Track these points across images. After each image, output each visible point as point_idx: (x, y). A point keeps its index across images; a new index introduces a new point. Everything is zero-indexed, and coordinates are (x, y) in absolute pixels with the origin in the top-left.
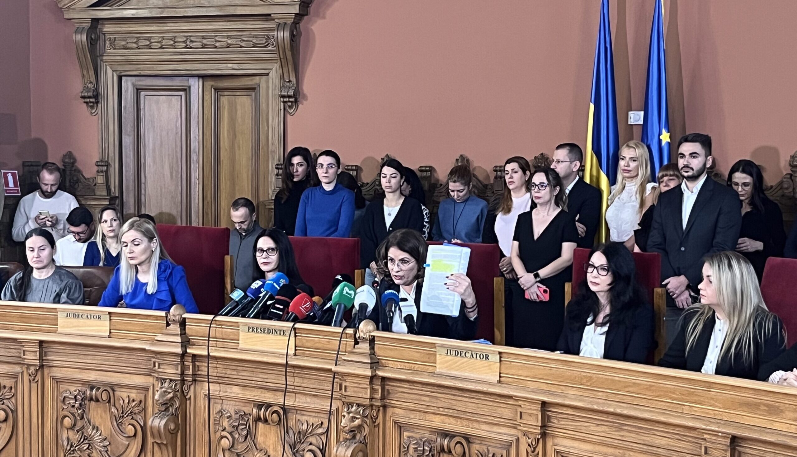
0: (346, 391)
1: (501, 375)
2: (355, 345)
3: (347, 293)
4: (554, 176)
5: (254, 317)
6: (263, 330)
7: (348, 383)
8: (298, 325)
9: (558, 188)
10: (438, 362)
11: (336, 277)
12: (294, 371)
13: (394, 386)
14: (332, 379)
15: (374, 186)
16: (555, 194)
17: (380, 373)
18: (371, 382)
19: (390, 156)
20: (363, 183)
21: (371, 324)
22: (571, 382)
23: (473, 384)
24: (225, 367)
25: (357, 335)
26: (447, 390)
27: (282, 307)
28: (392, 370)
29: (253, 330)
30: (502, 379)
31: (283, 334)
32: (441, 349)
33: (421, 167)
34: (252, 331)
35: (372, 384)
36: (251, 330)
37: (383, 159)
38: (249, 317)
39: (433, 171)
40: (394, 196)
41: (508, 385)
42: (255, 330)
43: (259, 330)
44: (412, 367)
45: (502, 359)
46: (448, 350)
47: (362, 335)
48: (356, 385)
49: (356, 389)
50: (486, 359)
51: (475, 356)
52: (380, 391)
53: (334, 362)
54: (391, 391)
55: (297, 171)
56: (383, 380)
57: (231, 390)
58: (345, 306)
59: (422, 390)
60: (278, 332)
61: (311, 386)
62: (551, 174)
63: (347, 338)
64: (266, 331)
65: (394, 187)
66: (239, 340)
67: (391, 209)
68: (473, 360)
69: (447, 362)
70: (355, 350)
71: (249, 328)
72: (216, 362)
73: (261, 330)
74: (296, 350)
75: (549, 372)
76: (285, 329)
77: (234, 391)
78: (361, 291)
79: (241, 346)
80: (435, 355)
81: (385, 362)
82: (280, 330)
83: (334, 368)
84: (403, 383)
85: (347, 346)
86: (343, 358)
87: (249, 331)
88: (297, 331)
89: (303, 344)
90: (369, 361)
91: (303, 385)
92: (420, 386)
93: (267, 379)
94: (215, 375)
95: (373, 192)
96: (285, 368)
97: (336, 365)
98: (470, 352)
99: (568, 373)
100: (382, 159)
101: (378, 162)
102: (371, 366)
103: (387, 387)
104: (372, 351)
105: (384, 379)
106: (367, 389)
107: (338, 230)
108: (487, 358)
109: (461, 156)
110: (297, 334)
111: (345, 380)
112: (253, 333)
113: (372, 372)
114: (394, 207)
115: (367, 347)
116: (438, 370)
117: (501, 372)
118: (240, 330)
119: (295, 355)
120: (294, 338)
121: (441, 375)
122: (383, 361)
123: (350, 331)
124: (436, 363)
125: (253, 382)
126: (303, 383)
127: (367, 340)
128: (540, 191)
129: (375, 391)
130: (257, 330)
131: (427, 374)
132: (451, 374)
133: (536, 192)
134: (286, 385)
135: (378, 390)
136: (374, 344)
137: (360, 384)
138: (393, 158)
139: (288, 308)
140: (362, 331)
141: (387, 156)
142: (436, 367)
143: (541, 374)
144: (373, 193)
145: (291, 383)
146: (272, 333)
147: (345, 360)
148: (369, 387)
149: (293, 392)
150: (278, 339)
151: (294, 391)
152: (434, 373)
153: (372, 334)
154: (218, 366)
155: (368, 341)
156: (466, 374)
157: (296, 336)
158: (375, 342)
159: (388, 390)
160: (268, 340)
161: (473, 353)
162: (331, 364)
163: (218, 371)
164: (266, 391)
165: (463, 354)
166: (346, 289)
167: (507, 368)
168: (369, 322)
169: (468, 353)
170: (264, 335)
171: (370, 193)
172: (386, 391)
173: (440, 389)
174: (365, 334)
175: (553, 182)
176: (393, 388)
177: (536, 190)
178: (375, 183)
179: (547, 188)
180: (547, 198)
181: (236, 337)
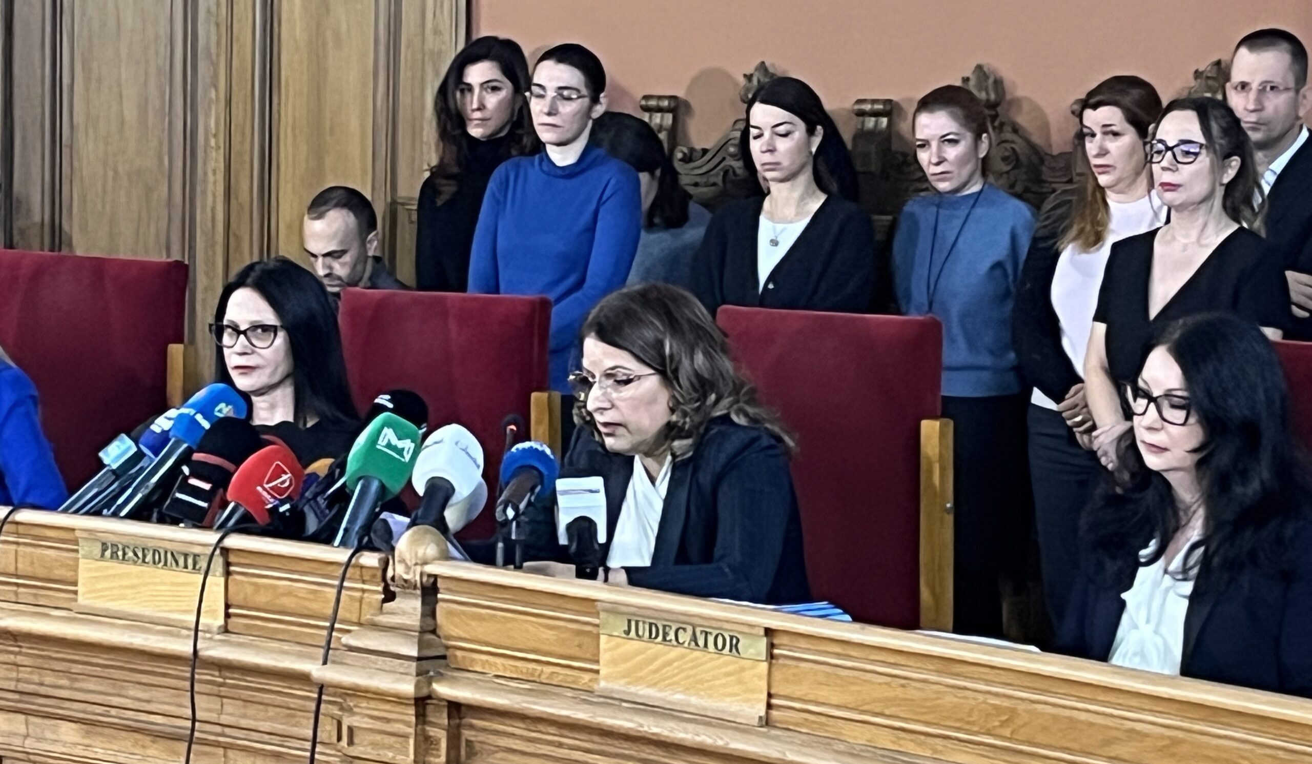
0: (351, 742)
1: (774, 701)
2: (385, 601)
3: (389, 446)
4: (1224, 125)
5: (132, 516)
6: (140, 554)
7: (357, 718)
8: (235, 541)
9: (1235, 162)
10: (604, 657)
11: (377, 401)
12: (221, 680)
13: (484, 730)
14: (313, 706)
15: (724, 159)
16: (1226, 180)
17: (443, 689)
18: (421, 716)
19: (771, 70)
20: (692, 150)
21: (428, 537)
22: (958, 725)
23: (690, 726)
24: (39, 662)
25: (390, 573)
26: (626, 745)
27: (206, 486)
28: (481, 678)
29: (114, 556)
30: (774, 713)
31: (194, 568)
32: (612, 619)
33: (859, 102)
34: (112, 557)
35: (425, 723)
36: (108, 553)
37: (749, 77)
38: (115, 515)
39: (895, 113)
40: (792, 189)
41: (789, 733)
42: (120, 553)
43: (130, 554)
44: (537, 674)
45: (776, 651)
46: (629, 621)
47: (400, 570)
48: (379, 725)
49: (379, 737)
50: (731, 650)
51: (701, 642)
52: (444, 745)
53: (322, 652)
54: (477, 747)
55: (482, 107)
56: (455, 713)
57: (54, 732)
58: (383, 488)
59: (560, 745)
60: (181, 561)
61: (266, 726)
62: (1216, 118)
63: (364, 582)
64: (149, 558)
65: (786, 163)
66: (75, 584)
67: (780, 227)
68: (697, 654)
69: (626, 658)
70: (383, 619)
71: (104, 547)
72: (17, 649)
73: (136, 554)
74: (227, 616)
75: (899, 692)
76: (197, 550)
77: (63, 738)
78: (436, 443)
79: (84, 600)
80: (598, 636)
81: (464, 657)
82: (186, 556)
83: (316, 670)
84: (508, 722)
85: (364, 606)
86: (346, 639)
87: (103, 555)
88: (232, 559)
89: (245, 599)
90: (414, 653)
91: (244, 723)
92: (552, 730)
93: (148, 701)
94: (12, 688)
95: (720, 178)
96: (189, 669)
97: (325, 663)
98: (690, 629)
99: (950, 699)
100: (745, 76)
101: (736, 84)
102: (417, 667)
103: (467, 734)
104: (429, 621)
105: (455, 708)
106: (405, 736)
107: (586, 285)
108: (735, 647)
109: (979, 68)
110: (232, 568)
111: (350, 711)
112: (113, 564)
113: (417, 686)
114: (791, 222)
115: (415, 609)
116: (603, 684)
117: (773, 691)
118: (81, 552)
119: (226, 630)
120: (222, 580)
121: (610, 700)
122: (459, 653)
123: (370, 559)
124: (597, 662)
125: (113, 712)
126: (244, 716)
127: (415, 587)
128: (1179, 166)
129: (432, 743)
130: (124, 554)
131: (570, 694)
132: (636, 695)
133: (1164, 169)
134: (194, 720)
135: (438, 742)
136: (436, 601)
137: (388, 721)
138: (779, 73)
139: (226, 490)
140: (403, 561)
141: (762, 66)
142: (597, 672)
143: (874, 701)
144: (719, 180)
145: (212, 717)
146: (166, 564)
147: (351, 649)
148: (411, 731)
149: (218, 744)
150: (181, 580)
151: (221, 739)
152: (592, 692)
153: (431, 569)
154: (20, 659)
155: (419, 592)
156: (676, 698)
157: (228, 574)
158: (439, 596)
159: (469, 743)
160: (155, 584)
161: (698, 630)
162: (312, 658)
163: (21, 675)
164: (147, 740)
165: (671, 636)
166: (389, 435)
167: (787, 681)
168: (427, 532)
169: (684, 629)
170: (144, 568)
171: (712, 180)
172: (463, 744)
173: (610, 741)
174: (408, 568)
175: (1221, 141)
176: (482, 737)
177: (1165, 163)
178: (726, 150)
179: (1200, 158)
180: (1200, 188)
181: (69, 575)
